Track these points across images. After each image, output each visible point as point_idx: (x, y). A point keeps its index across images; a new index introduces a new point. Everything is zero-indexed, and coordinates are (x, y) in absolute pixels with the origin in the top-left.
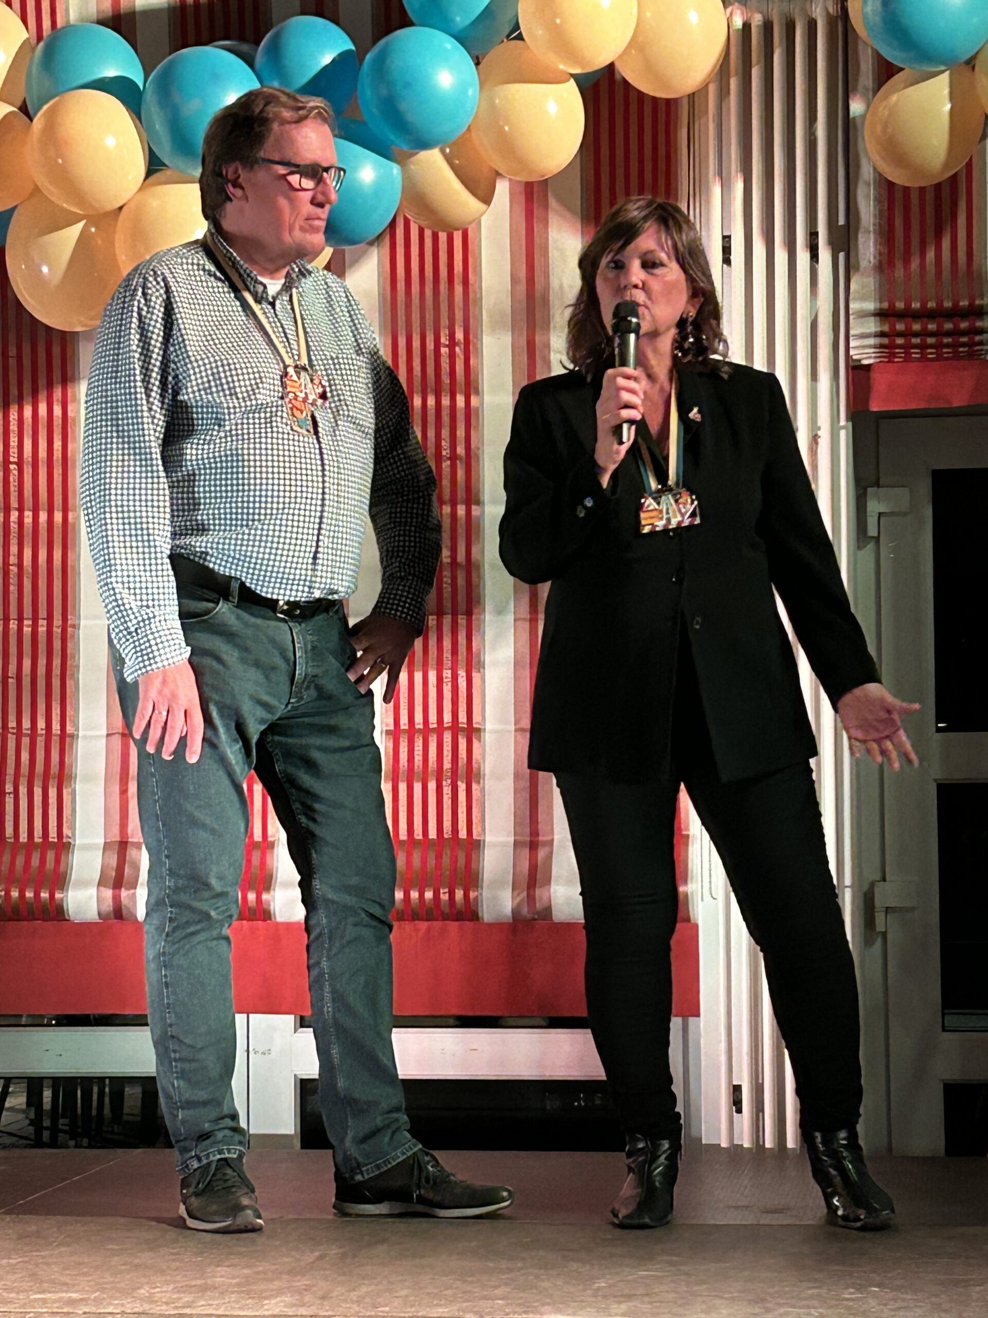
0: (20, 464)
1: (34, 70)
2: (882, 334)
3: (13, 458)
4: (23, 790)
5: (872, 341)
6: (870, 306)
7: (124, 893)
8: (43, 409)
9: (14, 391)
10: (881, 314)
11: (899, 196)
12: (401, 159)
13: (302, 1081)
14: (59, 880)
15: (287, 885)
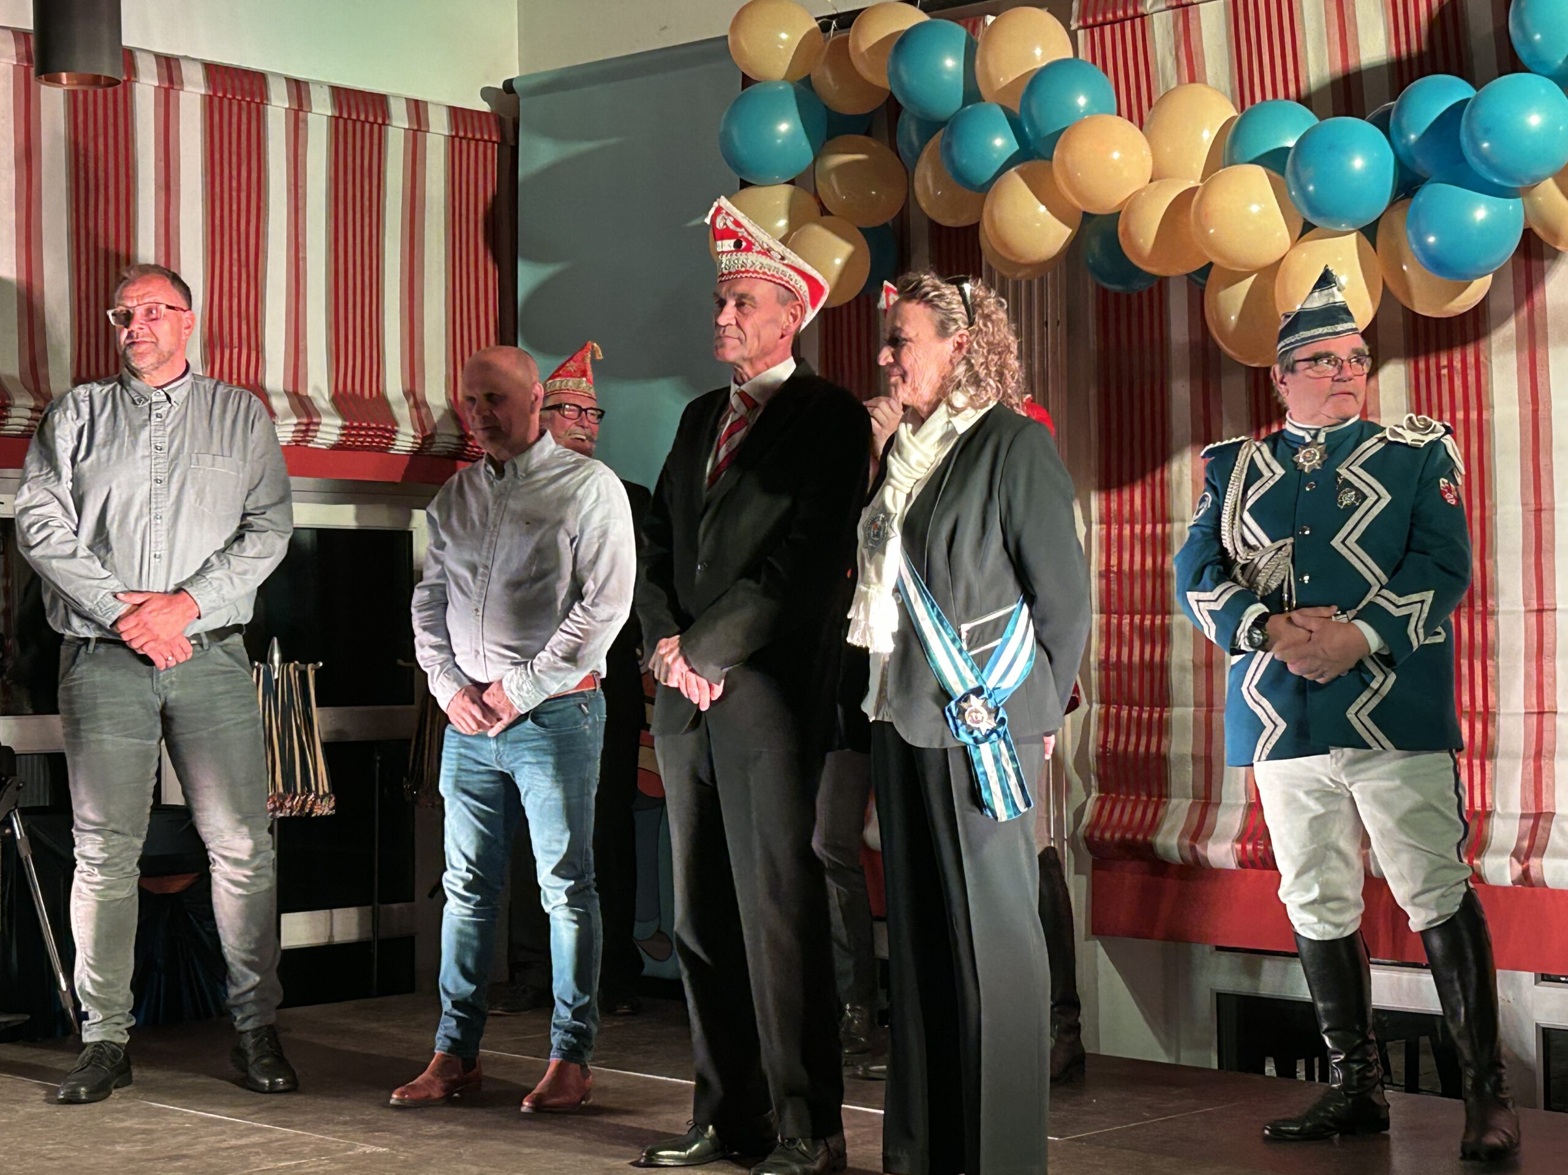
12: (1518, 194)
13: (1544, 1029)
15: (1500, 852)
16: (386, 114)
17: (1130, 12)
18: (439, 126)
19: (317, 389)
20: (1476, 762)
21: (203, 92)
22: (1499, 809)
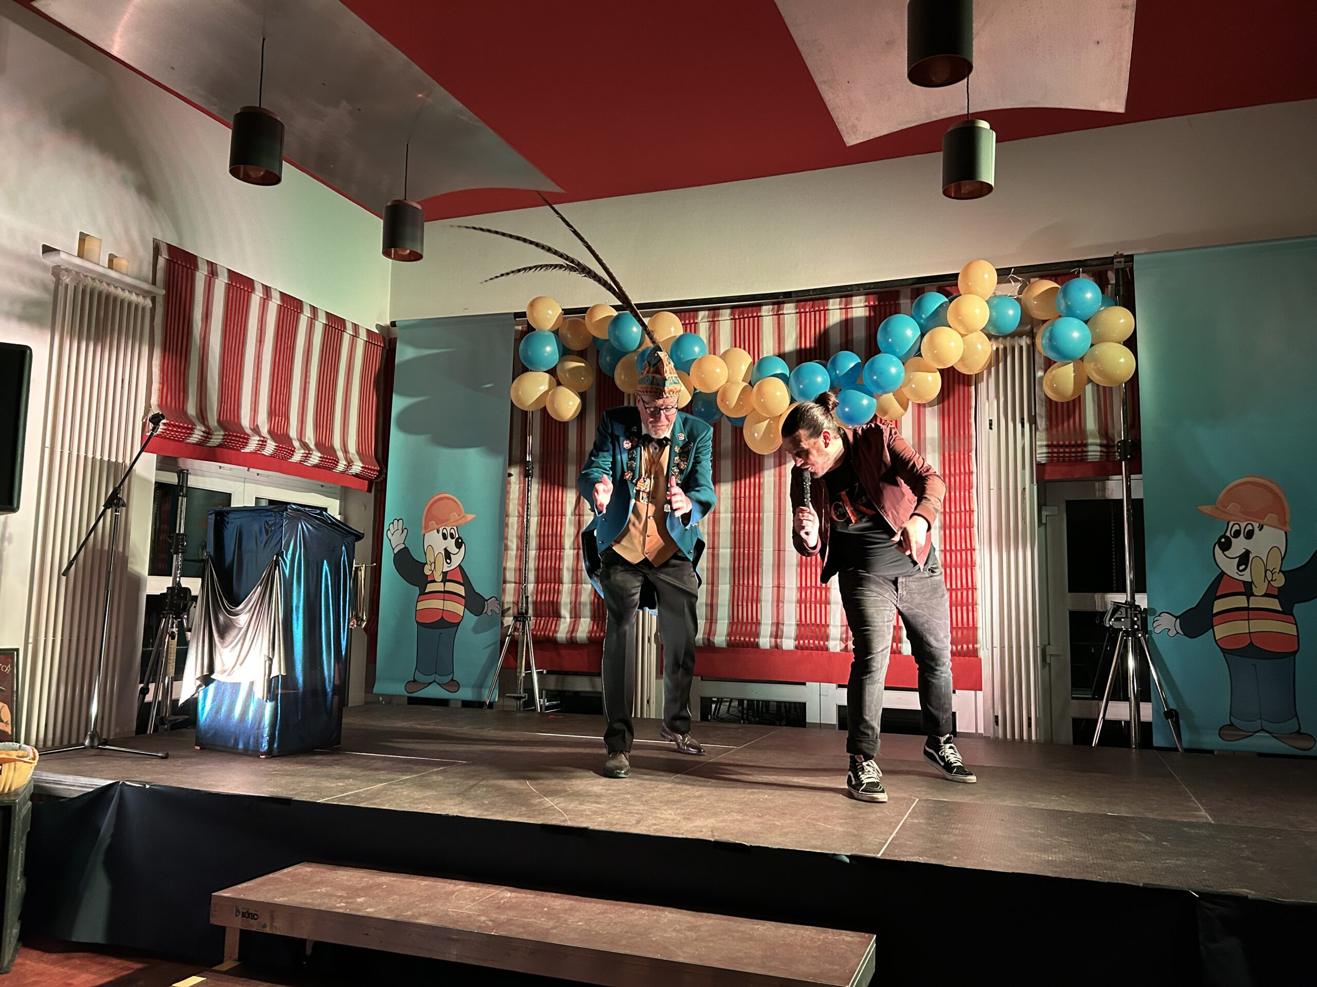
0: (745, 498)
1: (754, 371)
2: (1048, 453)
3: (743, 496)
4: (745, 604)
5: (1045, 455)
6: (1045, 443)
7: (779, 640)
8: (752, 480)
9: (743, 474)
10: (1048, 446)
11: (1054, 404)
12: (877, 397)
14: (757, 635)
15: (835, 639)
16: (345, 327)
17: (692, 321)
18: (363, 336)
19: (309, 439)
20: (823, 606)
21: (279, 303)
22: (832, 623)
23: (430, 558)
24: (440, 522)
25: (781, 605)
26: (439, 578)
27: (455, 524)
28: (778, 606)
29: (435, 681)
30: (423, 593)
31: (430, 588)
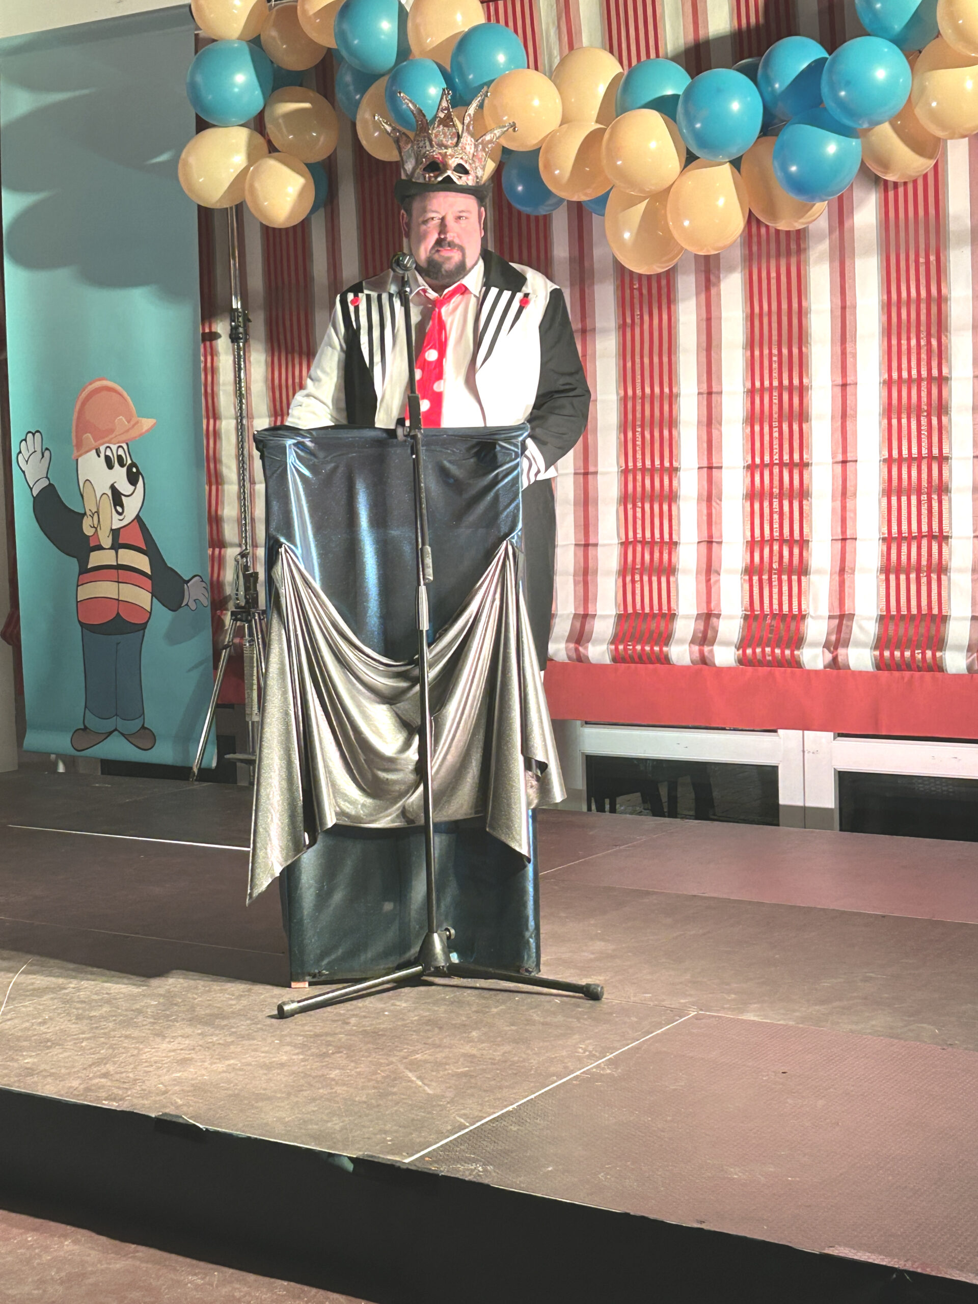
3: (637, 357)
4: (646, 578)
7: (706, 649)
12: (860, 134)
13: (839, 772)
15: (814, 645)
20: (794, 578)
22: (811, 612)
23: (90, 506)
24: (102, 435)
25: (713, 578)
26: (107, 542)
27: (124, 437)
28: (708, 580)
29: (116, 730)
30: (84, 570)
31: (96, 559)
